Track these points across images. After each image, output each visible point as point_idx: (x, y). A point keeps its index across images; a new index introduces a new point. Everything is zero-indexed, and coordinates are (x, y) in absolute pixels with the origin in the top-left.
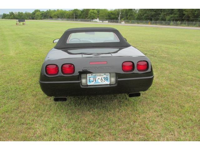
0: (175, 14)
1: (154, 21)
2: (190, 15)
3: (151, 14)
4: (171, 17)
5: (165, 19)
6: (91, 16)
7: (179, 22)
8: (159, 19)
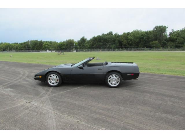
0: (117, 44)
1: (103, 49)
2: (127, 45)
3: (100, 44)
4: (115, 46)
5: (111, 47)
6: (45, 47)
7: (121, 49)
8: (106, 47)
